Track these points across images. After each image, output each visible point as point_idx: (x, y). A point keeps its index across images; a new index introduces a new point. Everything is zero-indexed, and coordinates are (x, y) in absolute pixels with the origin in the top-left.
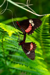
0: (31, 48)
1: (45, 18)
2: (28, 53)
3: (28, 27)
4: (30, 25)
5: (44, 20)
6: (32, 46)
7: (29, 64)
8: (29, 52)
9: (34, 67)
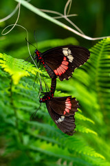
0: (66, 110)
1: (104, 44)
2: (60, 120)
3: (59, 64)
4: (65, 59)
5: (102, 50)
6: (68, 105)
7: (65, 142)
8: (63, 117)
9: (77, 150)
